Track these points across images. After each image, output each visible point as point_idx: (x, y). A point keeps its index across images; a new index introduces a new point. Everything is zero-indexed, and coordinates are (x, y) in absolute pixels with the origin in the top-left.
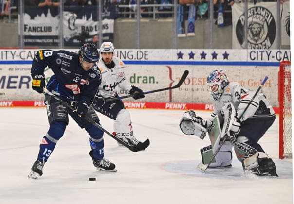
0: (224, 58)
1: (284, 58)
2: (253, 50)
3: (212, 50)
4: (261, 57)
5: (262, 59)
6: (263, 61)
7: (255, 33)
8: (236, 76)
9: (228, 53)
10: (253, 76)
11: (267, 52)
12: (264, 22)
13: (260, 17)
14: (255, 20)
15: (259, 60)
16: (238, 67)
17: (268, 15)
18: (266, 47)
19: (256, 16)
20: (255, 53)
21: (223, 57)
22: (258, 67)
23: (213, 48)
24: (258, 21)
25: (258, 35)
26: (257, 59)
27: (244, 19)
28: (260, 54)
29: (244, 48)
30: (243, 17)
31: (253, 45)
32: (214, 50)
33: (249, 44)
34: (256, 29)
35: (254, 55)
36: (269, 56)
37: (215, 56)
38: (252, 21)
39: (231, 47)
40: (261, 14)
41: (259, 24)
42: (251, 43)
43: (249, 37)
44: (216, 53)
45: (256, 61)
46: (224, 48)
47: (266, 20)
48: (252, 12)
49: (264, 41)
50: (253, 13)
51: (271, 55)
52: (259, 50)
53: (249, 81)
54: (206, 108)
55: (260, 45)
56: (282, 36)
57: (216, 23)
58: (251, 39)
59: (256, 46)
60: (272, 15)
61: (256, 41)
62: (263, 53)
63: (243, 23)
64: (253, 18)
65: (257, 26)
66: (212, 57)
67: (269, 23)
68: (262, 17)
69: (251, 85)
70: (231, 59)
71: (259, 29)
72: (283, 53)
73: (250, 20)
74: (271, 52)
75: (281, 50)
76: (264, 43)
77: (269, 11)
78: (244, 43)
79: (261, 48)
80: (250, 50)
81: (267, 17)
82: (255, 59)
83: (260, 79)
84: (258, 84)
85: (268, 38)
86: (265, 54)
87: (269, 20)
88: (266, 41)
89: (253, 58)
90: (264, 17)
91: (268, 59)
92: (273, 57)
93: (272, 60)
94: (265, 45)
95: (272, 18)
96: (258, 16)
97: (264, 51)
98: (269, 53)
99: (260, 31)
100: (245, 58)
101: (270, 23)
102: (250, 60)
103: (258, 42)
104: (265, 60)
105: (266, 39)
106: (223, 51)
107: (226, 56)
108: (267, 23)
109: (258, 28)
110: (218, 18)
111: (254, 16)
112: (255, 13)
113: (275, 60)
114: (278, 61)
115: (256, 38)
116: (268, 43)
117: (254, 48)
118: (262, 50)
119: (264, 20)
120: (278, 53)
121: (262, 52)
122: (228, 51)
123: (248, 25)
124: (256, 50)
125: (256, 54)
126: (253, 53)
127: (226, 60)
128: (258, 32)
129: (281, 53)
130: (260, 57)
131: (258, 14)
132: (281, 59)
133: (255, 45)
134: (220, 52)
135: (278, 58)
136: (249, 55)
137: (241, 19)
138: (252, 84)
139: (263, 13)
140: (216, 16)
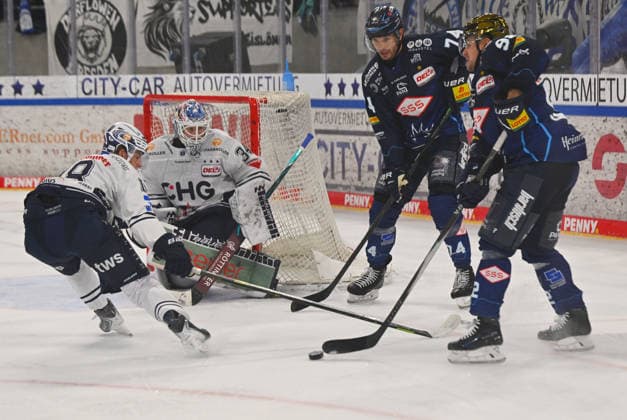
0: (36, 93)
1: (144, 89)
2: (87, 76)
3: (12, 78)
4: (102, 89)
5: (104, 93)
6: (106, 96)
7: (89, 46)
8: (59, 124)
9: (42, 83)
10: (89, 124)
11: (112, 80)
12: (104, 25)
13: (96, 17)
14: (88, 23)
15: (100, 95)
16: (61, 108)
17: (112, 13)
18: (109, 72)
19: (89, 16)
20: (90, 81)
21: (33, 90)
22: (97, 107)
23: (15, 74)
24: (93, 24)
25: (95, 49)
26: (96, 93)
27: (68, 22)
28: (100, 83)
29: (69, 74)
30: (66, 17)
31: (87, 69)
32: (17, 78)
33: (80, 67)
34: (91, 39)
35: (89, 87)
36: (116, 86)
37: (18, 88)
38: (84, 26)
39: (46, 72)
40: (98, 12)
41: (96, 30)
42: (82, 65)
43: (78, 54)
44: (21, 83)
45: (93, 96)
46: (35, 74)
47: (108, 22)
48: (82, 7)
49: (106, 61)
50: (85, 10)
51: (121, 85)
52: (98, 77)
53: (81, 134)
54: (6, 184)
55: (99, 68)
56: (138, 51)
57: (18, 29)
58: (83, 56)
59: (93, 68)
60: (118, 14)
61: (92, 60)
62: (106, 82)
63: (66, 29)
64: (85, 18)
65: (93, 32)
66: (12, 90)
67: (114, 28)
68: (100, 17)
69: (85, 140)
70: (48, 94)
71: (96, 39)
72: (142, 82)
73: (80, 22)
74: (119, 79)
75: (138, 76)
76: (106, 65)
77: (112, 5)
78: (70, 64)
79: (100, 73)
80: (81, 78)
81: (110, 16)
82: (91, 92)
83: (101, 128)
84: (98, 138)
85: (113, 56)
86: (109, 85)
87: (114, 23)
88: (110, 60)
89: (87, 91)
90: (104, 17)
91: (116, 93)
92: (124, 89)
93: (122, 94)
94: (108, 68)
95: (118, 18)
96: (93, 15)
97: (107, 79)
98: (116, 82)
99: (98, 43)
100: (74, 92)
101: (116, 28)
102: (82, 96)
103: (95, 63)
104: (110, 94)
105: (110, 56)
106: (33, 80)
107: (38, 88)
108: (111, 27)
109: (93, 37)
110: (21, 20)
111: (87, 14)
112: (88, 8)
113: (127, 95)
114: (133, 96)
115: (91, 55)
116: (113, 63)
117: (89, 73)
118: (103, 76)
119: (105, 21)
120: (133, 82)
121: (104, 80)
122: (43, 80)
123: (77, 31)
124: (92, 77)
125: (93, 85)
126: (87, 83)
127: (38, 96)
128: (94, 44)
129: (138, 81)
130: (100, 89)
131: (92, 10)
132: (138, 92)
133: (90, 67)
134: (28, 82)
135: (134, 91)
136: (80, 86)
137: (63, 22)
138: (88, 139)
139: (103, 9)
140: (17, 16)
